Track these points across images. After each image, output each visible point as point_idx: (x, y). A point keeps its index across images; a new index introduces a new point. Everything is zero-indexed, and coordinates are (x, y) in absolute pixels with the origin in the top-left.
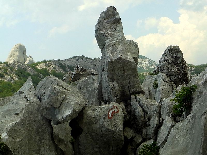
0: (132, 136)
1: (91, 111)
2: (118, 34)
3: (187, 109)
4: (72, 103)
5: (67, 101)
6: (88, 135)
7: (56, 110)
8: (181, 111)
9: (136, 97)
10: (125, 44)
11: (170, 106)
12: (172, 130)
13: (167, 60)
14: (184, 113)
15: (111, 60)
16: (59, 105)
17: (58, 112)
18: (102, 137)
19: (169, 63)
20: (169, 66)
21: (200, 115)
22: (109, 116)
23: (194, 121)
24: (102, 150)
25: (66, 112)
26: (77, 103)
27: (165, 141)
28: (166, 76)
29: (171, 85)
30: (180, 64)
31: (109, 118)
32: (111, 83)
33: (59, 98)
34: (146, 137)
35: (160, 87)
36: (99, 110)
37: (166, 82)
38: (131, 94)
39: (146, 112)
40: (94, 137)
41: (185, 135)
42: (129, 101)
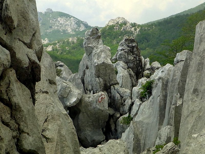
0: (113, 113)
1: (87, 98)
2: (101, 46)
3: (149, 94)
4: (75, 94)
5: (72, 93)
6: (85, 114)
7: (64, 99)
8: (146, 95)
9: (114, 87)
10: (105, 52)
11: (138, 92)
12: (141, 106)
13: (124, 49)
14: (147, 96)
15: (98, 64)
16: (67, 96)
17: (66, 100)
18: (95, 114)
19: (126, 52)
20: (126, 55)
21: (157, 96)
22: (99, 101)
23: (154, 100)
24: (94, 123)
25: (72, 100)
26: (79, 94)
27: (137, 114)
28: (124, 64)
29: (129, 71)
30: (135, 53)
31: (99, 102)
32: (98, 79)
33: (67, 91)
34: (123, 113)
35: (120, 74)
36: (93, 97)
37: (125, 69)
38: (111, 85)
39: (122, 97)
40: (89, 115)
41: (149, 108)
42: (109, 90)
